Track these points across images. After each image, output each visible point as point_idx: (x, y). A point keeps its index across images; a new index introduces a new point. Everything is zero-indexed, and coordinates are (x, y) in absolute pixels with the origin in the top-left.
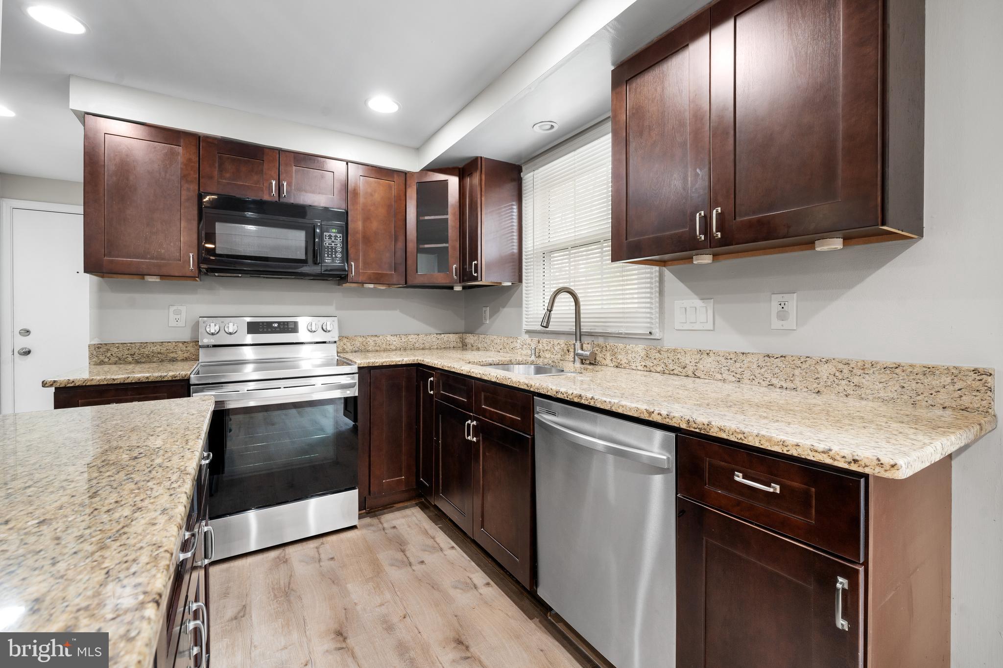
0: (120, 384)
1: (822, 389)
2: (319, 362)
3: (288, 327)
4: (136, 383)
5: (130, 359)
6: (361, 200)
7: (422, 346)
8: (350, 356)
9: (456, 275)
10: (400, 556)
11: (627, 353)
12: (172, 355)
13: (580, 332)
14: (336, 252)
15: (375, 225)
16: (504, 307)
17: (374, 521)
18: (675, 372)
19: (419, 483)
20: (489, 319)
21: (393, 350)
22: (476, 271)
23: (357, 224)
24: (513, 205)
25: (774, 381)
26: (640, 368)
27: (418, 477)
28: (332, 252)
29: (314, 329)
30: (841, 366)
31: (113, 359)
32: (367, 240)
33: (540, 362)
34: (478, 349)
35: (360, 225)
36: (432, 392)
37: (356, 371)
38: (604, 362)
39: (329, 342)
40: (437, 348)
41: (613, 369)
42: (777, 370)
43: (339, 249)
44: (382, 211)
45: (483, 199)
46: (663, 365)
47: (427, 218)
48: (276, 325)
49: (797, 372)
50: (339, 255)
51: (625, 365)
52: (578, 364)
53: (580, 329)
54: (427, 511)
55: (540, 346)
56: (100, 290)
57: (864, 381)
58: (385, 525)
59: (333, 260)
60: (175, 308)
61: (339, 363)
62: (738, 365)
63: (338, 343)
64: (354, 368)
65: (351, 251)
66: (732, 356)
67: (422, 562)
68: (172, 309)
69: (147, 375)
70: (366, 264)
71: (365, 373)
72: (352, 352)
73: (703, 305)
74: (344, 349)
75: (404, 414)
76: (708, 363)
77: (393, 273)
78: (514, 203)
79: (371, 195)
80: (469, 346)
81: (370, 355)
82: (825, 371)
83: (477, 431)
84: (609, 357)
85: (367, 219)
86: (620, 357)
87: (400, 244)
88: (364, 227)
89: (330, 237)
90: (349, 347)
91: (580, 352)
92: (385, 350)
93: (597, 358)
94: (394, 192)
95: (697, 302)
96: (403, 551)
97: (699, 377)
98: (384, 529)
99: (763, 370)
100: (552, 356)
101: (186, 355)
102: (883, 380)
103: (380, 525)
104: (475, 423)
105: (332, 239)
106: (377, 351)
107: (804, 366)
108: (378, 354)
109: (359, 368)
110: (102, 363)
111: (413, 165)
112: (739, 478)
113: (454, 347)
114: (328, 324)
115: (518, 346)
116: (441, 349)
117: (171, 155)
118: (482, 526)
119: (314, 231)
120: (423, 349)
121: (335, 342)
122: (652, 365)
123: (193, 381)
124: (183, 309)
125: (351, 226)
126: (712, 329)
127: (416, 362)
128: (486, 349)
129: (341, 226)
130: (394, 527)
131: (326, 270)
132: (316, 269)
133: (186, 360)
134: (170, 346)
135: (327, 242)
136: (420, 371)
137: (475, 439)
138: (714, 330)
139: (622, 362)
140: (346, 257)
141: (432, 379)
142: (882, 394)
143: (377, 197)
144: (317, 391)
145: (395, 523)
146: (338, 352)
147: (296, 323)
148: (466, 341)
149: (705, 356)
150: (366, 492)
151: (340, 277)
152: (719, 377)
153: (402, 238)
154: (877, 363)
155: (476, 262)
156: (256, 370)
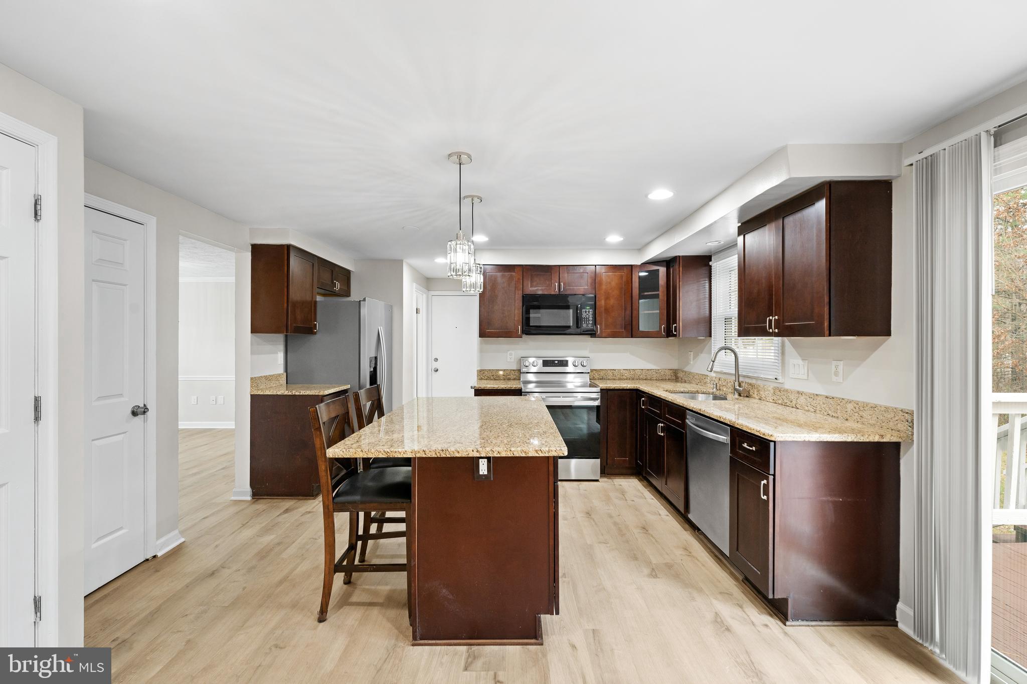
0: (496, 390)
1: (848, 418)
2: (579, 384)
3: (564, 363)
4: (501, 390)
5: (492, 378)
6: (604, 287)
7: (645, 378)
8: (597, 382)
9: (664, 332)
10: (621, 496)
11: (765, 391)
12: (508, 377)
13: (738, 375)
14: (589, 320)
15: (612, 302)
16: (701, 353)
17: (610, 480)
18: (787, 404)
19: (637, 463)
20: (693, 360)
21: (625, 379)
22: (675, 331)
23: (601, 303)
24: (706, 280)
25: (830, 412)
26: (771, 401)
27: (636, 460)
28: (587, 320)
29: (576, 365)
30: (855, 405)
31: (486, 377)
32: (607, 310)
33: (718, 393)
34: (685, 382)
35: (603, 302)
36: (643, 407)
37: (599, 391)
38: (753, 396)
39: (585, 373)
40: (656, 379)
41: (757, 400)
42: (830, 406)
43: (591, 319)
44: (616, 293)
45: (681, 283)
46: (781, 400)
47: (646, 293)
48: (557, 362)
49: (838, 407)
50: (591, 322)
51: (764, 398)
52: (737, 396)
53: (738, 373)
54: (642, 482)
55: (720, 383)
56: (481, 343)
57: (863, 414)
58: (615, 483)
59: (587, 325)
60: (510, 352)
61: (591, 386)
62: (815, 402)
63: (590, 373)
64: (598, 389)
65: (598, 318)
66: (812, 396)
67: (633, 501)
68: (509, 352)
69: (505, 386)
70: (607, 326)
71: (604, 392)
72: (598, 379)
73: (803, 363)
74: (594, 377)
75: (628, 419)
76: (802, 400)
77: (623, 330)
78: (707, 279)
79: (610, 283)
80: (680, 379)
81: (608, 381)
82: (850, 407)
83: (663, 429)
84: (756, 393)
85: (607, 298)
86: (761, 393)
87: (628, 312)
88: (605, 303)
89: (586, 311)
90: (597, 376)
91: (738, 387)
92: (620, 379)
93: (750, 393)
94: (624, 279)
95: (800, 362)
96: (624, 495)
97: (798, 408)
98: (614, 485)
99: (825, 405)
100: (727, 390)
101: (514, 377)
102: (871, 414)
103: (613, 483)
104: (662, 425)
105: (587, 313)
106: (614, 379)
107: (841, 404)
108: (614, 381)
109: (601, 389)
110: (481, 379)
111: (637, 261)
112: (745, 445)
113: (669, 379)
114: (585, 362)
115: (709, 381)
116: (659, 380)
117: (511, 278)
118: (666, 484)
119: (577, 306)
120: (645, 379)
121: (589, 373)
122: (776, 399)
123: (523, 391)
124: (513, 352)
125: (598, 304)
126: (806, 378)
127: (635, 388)
128: (690, 383)
129: (591, 305)
130: (620, 485)
131: (583, 331)
132: (579, 331)
133: (514, 379)
134: (508, 372)
135: (584, 315)
136: (638, 393)
137: (662, 434)
138: (808, 380)
139: (762, 396)
140: (595, 323)
141: (643, 399)
142: (870, 422)
143: (613, 284)
144: (577, 401)
145: (621, 483)
146: (590, 379)
147: (567, 361)
148: (678, 375)
149: (800, 395)
150: (605, 464)
151: (592, 334)
152: (806, 408)
153: (629, 308)
154: (869, 404)
155: (675, 325)
156: (536, 387)
